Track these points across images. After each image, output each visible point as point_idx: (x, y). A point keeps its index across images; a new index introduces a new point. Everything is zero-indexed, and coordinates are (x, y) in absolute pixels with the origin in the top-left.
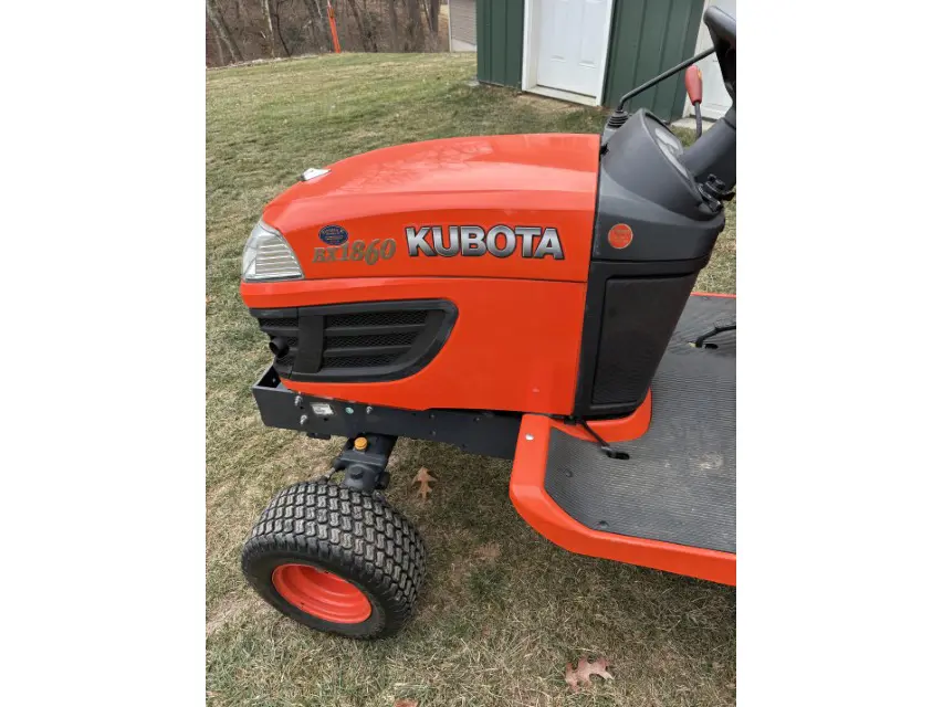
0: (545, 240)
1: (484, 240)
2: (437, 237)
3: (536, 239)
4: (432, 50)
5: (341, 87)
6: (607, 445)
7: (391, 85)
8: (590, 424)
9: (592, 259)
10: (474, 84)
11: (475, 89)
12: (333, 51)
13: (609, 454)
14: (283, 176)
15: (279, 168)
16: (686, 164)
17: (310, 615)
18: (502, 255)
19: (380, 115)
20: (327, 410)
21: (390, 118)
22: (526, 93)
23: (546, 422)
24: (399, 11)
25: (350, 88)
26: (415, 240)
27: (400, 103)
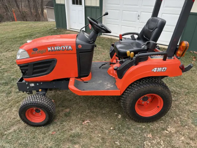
0: (69, 48)
1: (60, 48)
2: (53, 48)
3: (68, 47)
4: (43, 21)
5: (18, 30)
6: (84, 81)
7: (33, 29)
8: (81, 78)
9: (76, 50)
10: (56, 28)
11: (56, 30)
12: (15, 21)
13: (85, 83)
14: (7, 50)
15: (6, 48)
16: (89, 37)
17: (33, 122)
18: (63, 50)
19: (32, 36)
20: (33, 85)
21: (35, 36)
22: (68, 30)
23: (74, 78)
24: (32, 11)
25: (21, 30)
26: (49, 49)
27: (37, 33)
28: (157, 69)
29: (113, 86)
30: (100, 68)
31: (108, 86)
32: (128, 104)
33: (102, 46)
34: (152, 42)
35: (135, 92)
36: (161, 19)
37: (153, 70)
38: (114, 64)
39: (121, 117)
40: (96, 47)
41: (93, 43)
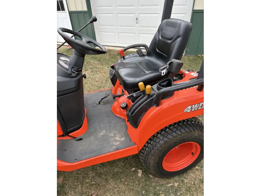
6: (76, 138)
8: (70, 134)
13: (77, 140)
28: (192, 108)
29: (124, 138)
30: (99, 103)
31: (117, 141)
32: (152, 164)
33: (99, 61)
34: (176, 62)
35: (161, 146)
36: (184, 21)
37: (186, 110)
38: (120, 96)
39: (142, 174)
40: (85, 77)
41: (78, 74)
